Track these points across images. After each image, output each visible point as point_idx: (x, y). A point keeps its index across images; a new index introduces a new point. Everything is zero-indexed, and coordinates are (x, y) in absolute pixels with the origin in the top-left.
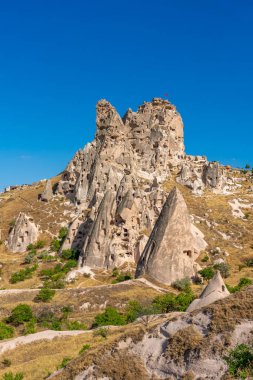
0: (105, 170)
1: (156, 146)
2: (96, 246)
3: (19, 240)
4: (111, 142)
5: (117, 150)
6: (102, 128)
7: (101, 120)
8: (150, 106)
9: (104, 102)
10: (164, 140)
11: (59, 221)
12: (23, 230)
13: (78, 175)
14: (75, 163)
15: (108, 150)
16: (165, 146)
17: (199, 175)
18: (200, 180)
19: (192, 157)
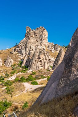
0: (30, 45)
1: (42, 39)
2: (33, 64)
3: (8, 64)
4: (31, 38)
5: (32, 40)
6: (28, 34)
7: (27, 32)
8: (39, 29)
9: (28, 27)
10: (43, 38)
11: (18, 59)
12: (9, 61)
13: (22, 47)
14: (21, 44)
15: (30, 40)
16: (44, 40)
17: (53, 47)
18: (54, 49)
19: (50, 43)
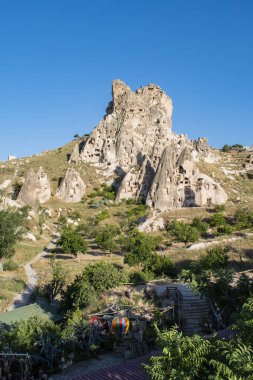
0: (129, 137)
1: (158, 122)
3: (72, 191)
4: (130, 114)
6: (119, 103)
8: (147, 90)
9: (119, 81)
10: (163, 118)
12: (74, 184)
13: (103, 141)
14: (99, 131)
15: (129, 120)
16: (164, 122)
